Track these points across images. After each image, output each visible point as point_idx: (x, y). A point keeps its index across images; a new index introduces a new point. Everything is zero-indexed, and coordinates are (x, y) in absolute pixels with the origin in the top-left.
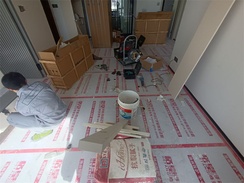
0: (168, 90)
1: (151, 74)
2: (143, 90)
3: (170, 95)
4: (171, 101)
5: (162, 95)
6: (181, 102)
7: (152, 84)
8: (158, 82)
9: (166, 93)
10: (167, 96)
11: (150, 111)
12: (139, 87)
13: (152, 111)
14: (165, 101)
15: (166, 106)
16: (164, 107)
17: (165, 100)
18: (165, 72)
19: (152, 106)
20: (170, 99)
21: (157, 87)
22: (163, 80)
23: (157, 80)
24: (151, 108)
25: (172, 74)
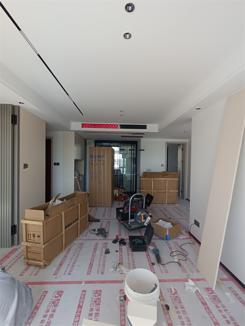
0: (199, 272)
1: (168, 244)
2: (161, 270)
3: (204, 280)
4: (210, 292)
5: (192, 280)
6: (226, 293)
7: (171, 259)
8: (181, 257)
9: (196, 275)
10: (201, 282)
11: (179, 315)
12: (153, 264)
13: (182, 314)
14: (200, 292)
15: (204, 304)
16: (201, 304)
17: (198, 289)
18: (187, 241)
19: (180, 302)
20: (207, 289)
21: (180, 265)
22: (186, 254)
23: (178, 253)
24: (179, 307)
25: (197, 244)
